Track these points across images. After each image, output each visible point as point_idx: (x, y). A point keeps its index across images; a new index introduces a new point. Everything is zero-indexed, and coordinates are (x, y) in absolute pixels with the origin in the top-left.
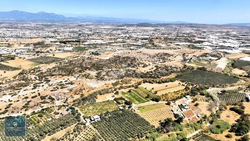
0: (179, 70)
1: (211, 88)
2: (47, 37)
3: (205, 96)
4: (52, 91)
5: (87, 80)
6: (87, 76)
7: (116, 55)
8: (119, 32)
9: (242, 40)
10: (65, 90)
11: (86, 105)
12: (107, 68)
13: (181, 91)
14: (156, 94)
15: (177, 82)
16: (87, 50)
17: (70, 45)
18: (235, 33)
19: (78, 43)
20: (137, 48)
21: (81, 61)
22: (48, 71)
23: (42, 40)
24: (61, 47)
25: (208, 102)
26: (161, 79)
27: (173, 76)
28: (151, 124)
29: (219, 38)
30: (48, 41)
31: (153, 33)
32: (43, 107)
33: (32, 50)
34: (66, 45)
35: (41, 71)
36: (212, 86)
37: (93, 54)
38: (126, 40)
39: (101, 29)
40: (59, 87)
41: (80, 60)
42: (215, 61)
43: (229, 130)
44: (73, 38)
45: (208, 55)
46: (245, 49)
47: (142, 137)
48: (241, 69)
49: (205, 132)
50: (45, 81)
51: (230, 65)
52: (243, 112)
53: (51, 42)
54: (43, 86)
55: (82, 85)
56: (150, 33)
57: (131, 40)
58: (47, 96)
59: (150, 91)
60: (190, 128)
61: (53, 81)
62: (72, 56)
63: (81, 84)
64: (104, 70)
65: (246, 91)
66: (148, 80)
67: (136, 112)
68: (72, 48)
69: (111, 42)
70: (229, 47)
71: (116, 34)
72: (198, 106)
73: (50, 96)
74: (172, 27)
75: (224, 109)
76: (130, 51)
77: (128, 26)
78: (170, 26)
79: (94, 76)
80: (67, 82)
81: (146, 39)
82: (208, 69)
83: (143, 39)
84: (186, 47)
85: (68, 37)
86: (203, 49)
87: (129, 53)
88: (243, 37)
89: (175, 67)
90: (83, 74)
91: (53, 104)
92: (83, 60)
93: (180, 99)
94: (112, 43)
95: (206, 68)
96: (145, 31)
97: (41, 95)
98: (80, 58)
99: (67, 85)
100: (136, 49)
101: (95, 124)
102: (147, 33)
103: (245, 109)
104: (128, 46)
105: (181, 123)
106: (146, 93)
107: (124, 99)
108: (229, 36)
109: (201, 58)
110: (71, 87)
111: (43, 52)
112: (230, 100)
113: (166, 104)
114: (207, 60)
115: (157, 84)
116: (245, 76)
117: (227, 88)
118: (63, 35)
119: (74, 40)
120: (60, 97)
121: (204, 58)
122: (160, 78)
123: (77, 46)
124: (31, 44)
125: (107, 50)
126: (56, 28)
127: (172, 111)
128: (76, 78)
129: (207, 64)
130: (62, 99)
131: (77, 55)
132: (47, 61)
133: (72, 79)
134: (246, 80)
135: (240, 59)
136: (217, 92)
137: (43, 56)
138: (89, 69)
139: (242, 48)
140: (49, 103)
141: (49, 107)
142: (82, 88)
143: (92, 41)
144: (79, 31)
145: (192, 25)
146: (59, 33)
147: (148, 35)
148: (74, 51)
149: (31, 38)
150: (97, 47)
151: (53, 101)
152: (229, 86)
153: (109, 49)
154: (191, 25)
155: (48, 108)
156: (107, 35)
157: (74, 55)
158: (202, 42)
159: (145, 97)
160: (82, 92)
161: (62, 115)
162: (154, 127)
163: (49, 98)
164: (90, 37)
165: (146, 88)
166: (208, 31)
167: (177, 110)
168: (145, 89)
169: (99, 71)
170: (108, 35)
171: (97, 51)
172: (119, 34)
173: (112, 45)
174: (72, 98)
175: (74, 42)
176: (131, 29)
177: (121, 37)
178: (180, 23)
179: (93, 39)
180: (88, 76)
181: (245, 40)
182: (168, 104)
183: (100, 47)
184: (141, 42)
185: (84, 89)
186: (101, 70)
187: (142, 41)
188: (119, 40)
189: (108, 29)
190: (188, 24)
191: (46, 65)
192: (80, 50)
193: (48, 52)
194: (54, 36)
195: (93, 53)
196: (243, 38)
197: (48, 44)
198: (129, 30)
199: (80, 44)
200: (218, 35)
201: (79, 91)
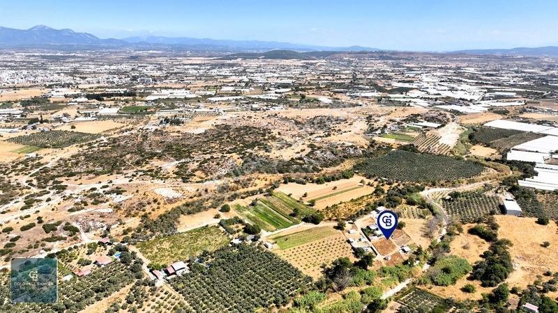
0: (361, 151)
1: (428, 189)
2: (56, 85)
3: (416, 206)
4: (71, 210)
5: (156, 181)
6: (155, 174)
7: (219, 123)
8: (225, 71)
9: (487, 84)
10: (104, 208)
11: (155, 241)
12: (200, 152)
13: (365, 198)
14: (314, 207)
15: (356, 179)
16: (153, 113)
17: (112, 103)
18: (472, 70)
19: (131, 98)
20: (267, 106)
21: (140, 139)
22: (60, 165)
23: (44, 91)
24: (90, 107)
25: (424, 218)
26: (323, 172)
27: (347, 165)
28: (305, 273)
29: (441, 81)
30: (58, 95)
31: (301, 74)
32: (50, 250)
33: (19, 117)
34: (103, 102)
35: (42, 165)
36: (430, 184)
37: (167, 122)
38: (242, 90)
39: (185, 65)
40: (90, 201)
41: (137, 136)
42: (435, 131)
43: (468, 275)
44: (118, 86)
45: (420, 117)
46: (493, 104)
47: (285, 303)
48: (488, 146)
49: (420, 283)
50: (53, 189)
51: (466, 137)
52: (495, 235)
53: (66, 96)
54: (49, 200)
55: (144, 194)
56: (294, 73)
57: (253, 89)
58: (59, 223)
59: (298, 201)
60: (388, 276)
61: (74, 188)
62: (117, 128)
63: (141, 192)
64: (193, 158)
65: (499, 191)
66: (293, 176)
67: (270, 250)
68: (118, 109)
69: (208, 93)
70: (463, 100)
71: (218, 75)
72: (403, 229)
73: (68, 224)
74: (341, 60)
75: (457, 232)
76: (252, 114)
77: (245, 59)
78: (337, 56)
79: (171, 173)
80: (106, 189)
81: (285, 86)
82: (422, 148)
83: (279, 86)
84: (373, 101)
85: (106, 85)
86: (409, 105)
87: (251, 117)
88: (488, 78)
89: (352, 147)
90: (145, 169)
91: (75, 241)
92: (145, 137)
93: (365, 214)
94: (211, 96)
95: (417, 146)
96: (283, 68)
97: (45, 221)
98: (136, 131)
99: (108, 196)
100: (265, 108)
101: (176, 281)
102: (288, 74)
103: (499, 229)
104: (247, 103)
105: (369, 268)
106: (290, 205)
107: (241, 222)
108: (462, 77)
109: (405, 124)
110: (117, 199)
111: (46, 121)
112: (468, 213)
113: (335, 227)
114: (419, 129)
115: (315, 184)
116: (496, 160)
117: (461, 188)
118: (95, 80)
119: (122, 91)
120: (91, 224)
121: (412, 124)
122: (320, 170)
123: (128, 105)
124: (16, 102)
125: (200, 113)
126: (77, 65)
127: (349, 242)
128: (128, 180)
129: (418, 137)
130: (96, 228)
131: (131, 126)
132: (57, 140)
133: (119, 180)
134: (498, 168)
135: (485, 125)
136: (441, 197)
137: (46, 130)
138: (160, 157)
139: (489, 101)
140: (65, 239)
141: (66, 249)
142: (145, 201)
143: (164, 91)
144: (133, 69)
145: (385, 55)
146: (84, 76)
147: (291, 78)
148: (121, 117)
149: (15, 88)
150: (176, 107)
151: (74, 234)
152: (465, 182)
153: (203, 110)
154: (381, 55)
155: (63, 251)
156: (199, 78)
157: (122, 125)
158: (407, 90)
159: (288, 213)
160: (144, 211)
161: (99, 266)
162: (310, 279)
163: (65, 229)
164: (159, 84)
165: (289, 196)
166: (418, 68)
167: (360, 240)
168: (288, 198)
169: (183, 160)
170: (201, 79)
171: (175, 116)
172: (225, 77)
173: (210, 101)
174: (121, 224)
175: (121, 95)
176: (253, 63)
177: (230, 82)
178: (359, 51)
179: (166, 88)
180: (157, 172)
181: (492, 85)
182: (340, 227)
183: (184, 106)
184: (276, 93)
185: (149, 203)
186: (186, 157)
187: (278, 91)
188: (225, 89)
189: (200, 65)
190: (376, 52)
191: (55, 150)
192: (136, 113)
193: (59, 120)
194: (73, 82)
195: (167, 120)
196: (490, 81)
197: (59, 102)
198: (248, 68)
199: (134, 100)
200: (439, 74)
201: (137, 209)
